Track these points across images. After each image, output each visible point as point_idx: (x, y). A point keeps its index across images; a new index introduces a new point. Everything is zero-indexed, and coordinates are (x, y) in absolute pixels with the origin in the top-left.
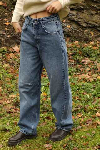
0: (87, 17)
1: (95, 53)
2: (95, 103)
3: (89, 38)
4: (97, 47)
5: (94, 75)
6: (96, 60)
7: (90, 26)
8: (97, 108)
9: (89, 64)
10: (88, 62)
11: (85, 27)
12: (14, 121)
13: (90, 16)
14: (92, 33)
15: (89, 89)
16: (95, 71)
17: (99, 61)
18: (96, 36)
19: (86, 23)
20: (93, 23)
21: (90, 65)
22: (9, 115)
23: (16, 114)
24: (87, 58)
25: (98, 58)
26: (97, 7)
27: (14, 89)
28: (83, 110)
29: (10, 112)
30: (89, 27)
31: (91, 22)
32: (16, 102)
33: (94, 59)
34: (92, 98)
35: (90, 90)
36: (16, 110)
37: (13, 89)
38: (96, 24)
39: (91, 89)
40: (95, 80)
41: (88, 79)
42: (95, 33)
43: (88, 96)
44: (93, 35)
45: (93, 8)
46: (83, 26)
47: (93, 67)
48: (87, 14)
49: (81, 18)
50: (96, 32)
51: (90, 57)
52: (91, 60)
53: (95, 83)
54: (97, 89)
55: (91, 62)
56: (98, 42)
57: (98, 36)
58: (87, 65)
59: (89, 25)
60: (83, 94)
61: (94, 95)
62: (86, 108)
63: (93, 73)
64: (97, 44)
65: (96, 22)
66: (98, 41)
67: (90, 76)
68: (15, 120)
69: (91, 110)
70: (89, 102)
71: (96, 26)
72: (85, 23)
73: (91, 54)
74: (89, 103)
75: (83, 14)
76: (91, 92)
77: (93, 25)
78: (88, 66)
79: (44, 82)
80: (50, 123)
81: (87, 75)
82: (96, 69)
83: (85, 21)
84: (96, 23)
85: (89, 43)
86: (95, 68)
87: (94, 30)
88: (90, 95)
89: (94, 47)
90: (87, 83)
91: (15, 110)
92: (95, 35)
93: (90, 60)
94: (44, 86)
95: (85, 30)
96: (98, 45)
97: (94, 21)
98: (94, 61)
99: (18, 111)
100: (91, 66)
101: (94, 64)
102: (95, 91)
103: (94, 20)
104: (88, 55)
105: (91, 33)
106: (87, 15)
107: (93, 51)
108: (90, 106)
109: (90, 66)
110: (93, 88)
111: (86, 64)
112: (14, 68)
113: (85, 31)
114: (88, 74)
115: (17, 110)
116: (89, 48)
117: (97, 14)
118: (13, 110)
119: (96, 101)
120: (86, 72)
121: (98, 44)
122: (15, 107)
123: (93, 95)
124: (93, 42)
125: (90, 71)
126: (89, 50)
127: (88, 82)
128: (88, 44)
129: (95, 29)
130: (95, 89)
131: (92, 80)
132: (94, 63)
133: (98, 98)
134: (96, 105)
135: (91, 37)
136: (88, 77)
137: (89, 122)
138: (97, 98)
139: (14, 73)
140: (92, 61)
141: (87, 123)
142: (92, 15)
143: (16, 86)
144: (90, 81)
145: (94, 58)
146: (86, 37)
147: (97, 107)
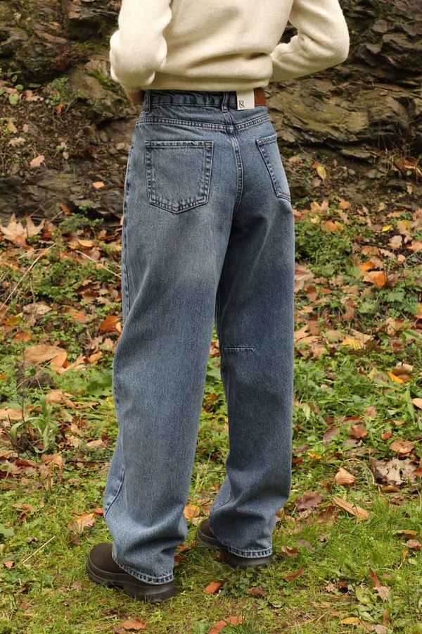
0: (299, 107)
1: (333, 246)
2: (334, 437)
3: (308, 188)
4: (342, 222)
5: (331, 334)
6: (336, 273)
7: (312, 139)
8: (339, 456)
9: (311, 290)
10: (305, 282)
11: (291, 145)
12: (18, 506)
13: (309, 100)
14: (321, 169)
15: (311, 383)
16: (333, 316)
17: (346, 278)
18: (337, 181)
19: (295, 128)
20: (323, 129)
21: (315, 295)
23: (24, 481)
24: (302, 268)
25: (347, 267)
27: (12, 389)
30: (308, 145)
31: (313, 126)
32: (19, 435)
33: (329, 270)
34: (321, 420)
35: (312, 389)
36: (22, 465)
37: (7, 389)
38: (336, 134)
39: (319, 384)
40: (332, 354)
41: (307, 348)
42: (333, 167)
43: (307, 412)
44: (323, 176)
46: (283, 140)
47: (324, 301)
48: (296, 94)
49: (274, 110)
50: (335, 163)
51: (312, 261)
52: (318, 275)
53: (334, 363)
54: (342, 384)
55: (317, 281)
56: (344, 204)
57: (344, 180)
58: (300, 292)
59: (307, 137)
61: (331, 408)
62: (299, 455)
63: (324, 325)
64: (340, 212)
65: (336, 125)
66: (346, 198)
67: (313, 338)
68: (22, 500)
69: (316, 463)
70: (310, 434)
71: (336, 142)
72: (291, 130)
73: (315, 249)
74: (309, 439)
75: (284, 93)
76: (316, 398)
77: (326, 134)
78: (305, 298)
81: (301, 333)
82: (336, 309)
83: (289, 120)
84: (336, 129)
85: (309, 208)
86: (333, 305)
87: (326, 154)
88: (312, 409)
89: (330, 223)
90: (302, 364)
91: (18, 465)
92: (332, 175)
93: (312, 275)
95: (293, 155)
96: (344, 216)
97: (326, 122)
98: (328, 277)
99: (30, 471)
100: (318, 298)
101: (329, 288)
102: (331, 392)
103: (328, 116)
104: (305, 256)
105: (315, 169)
106: (300, 99)
107: (324, 237)
108: (315, 449)
109: (312, 297)
110: (327, 383)
112: (8, 308)
113: (293, 159)
114: (305, 328)
115: (29, 465)
116: (310, 226)
117: (336, 93)
118: (12, 468)
119: (338, 431)
120: (298, 321)
121: (345, 211)
122: (16, 455)
123: (326, 409)
124: (325, 204)
125: (312, 317)
126: (310, 233)
127: (306, 360)
128: (305, 211)
129: (333, 150)
130: (332, 386)
131: (320, 351)
132: (329, 286)
133: (344, 417)
134: (339, 443)
135: (317, 183)
136: (308, 341)
137: (308, 505)
138: (339, 419)
139: (9, 329)
140: (322, 280)
141: (302, 507)
142: (319, 96)
143: (19, 376)
144: (312, 354)
145: (328, 266)
146: (297, 185)
147: (340, 451)
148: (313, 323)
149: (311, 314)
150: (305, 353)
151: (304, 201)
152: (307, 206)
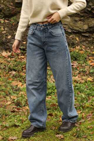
2: (90, 101)
3: (75, 43)
5: (84, 77)
6: (83, 63)
7: (75, 31)
8: (93, 106)
9: (78, 67)
10: (76, 65)
11: (70, 33)
13: (74, 22)
14: (77, 39)
16: (84, 73)
17: (86, 64)
18: (81, 41)
19: (71, 29)
20: (77, 29)
21: (79, 68)
22: (13, 114)
23: (20, 113)
24: (75, 62)
25: (86, 62)
26: (81, 14)
28: (81, 108)
29: (14, 112)
30: (74, 33)
31: (75, 28)
32: (17, 102)
33: (82, 62)
34: (87, 97)
35: (84, 90)
38: (81, 30)
40: (86, 82)
41: (79, 81)
42: (80, 38)
43: (83, 96)
44: (78, 40)
45: (77, 15)
46: (68, 32)
47: (81, 70)
48: (71, 21)
49: (66, 24)
50: (81, 37)
53: (87, 84)
54: (90, 89)
55: (79, 65)
56: (83, 47)
57: (83, 41)
59: (74, 31)
60: (78, 94)
62: (83, 106)
63: (82, 75)
64: (83, 49)
66: (84, 45)
67: (80, 78)
68: (21, 117)
69: (88, 107)
70: (85, 101)
71: (81, 32)
73: (78, 57)
76: (85, 92)
78: (77, 69)
80: (54, 119)
81: (77, 77)
83: (69, 27)
84: (80, 29)
86: (84, 71)
87: (78, 35)
89: (81, 51)
90: (79, 85)
91: (17, 109)
92: (80, 40)
95: (70, 35)
96: (84, 50)
97: (78, 27)
98: (82, 64)
99: (20, 110)
100: (80, 69)
102: (88, 91)
103: (79, 26)
104: (76, 60)
107: (80, 55)
108: (87, 104)
109: (78, 69)
110: (86, 89)
111: (74, 67)
113: (70, 36)
114: (78, 76)
115: (20, 109)
116: (76, 52)
117: (80, 20)
118: (16, 110)
120: (76, 74)
121: (84, 48)
122: (16, 107)
124: (79, 47)
125: (79, 73)
126: (77, 54)
128: (74, 49)
129: (80, 34)
131: (83, 81)
132: (82, 66)
133: (92, 97)
134: (92, 103)
135: (77, 42)
137: (90, 117)
138: (91, 97)
140: (80, 65)
141: (88, 117)
142: (76, 21)
144: (81, 82)
146: (72, 42)
152: (75, 47)
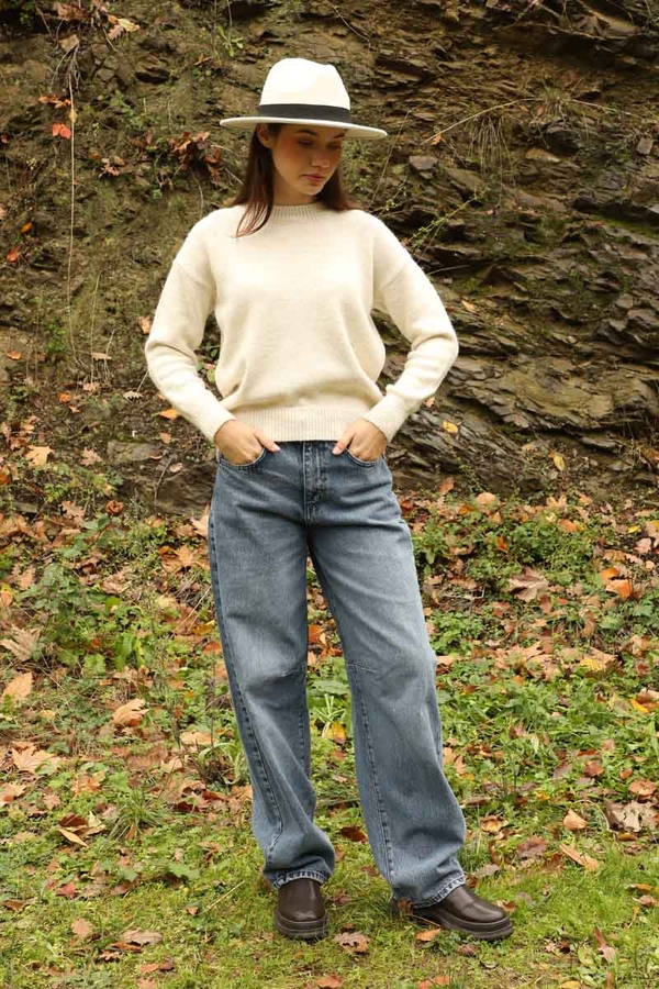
0: (534, 389)
1: (571, 549)
2: (566, 774)
3: (543, 480)
4: (581, 521)
5: (567, 653)
6: (574, 581)
7: (549, 425)
8: (570, 797)
9: (545, 599)
10: (538, 591)
11: (525, 432)
12: (205, 844)
13: (546, 381)
14: (558, 459)
15: (541, 710)
16: (570, 631)
17: (587, 586)
18: (577, 473)
19: (529, 412)
20: (561, 413)
21: (549, 606)
22: (179, 819)
23: (212, 817)
24: (534, 573)
25: (587, 574)
26: (578, 345)
27: (199, 709)
28: (506, 805)
29: (183, 808)
30: (544, 431)
31: (550, 410)
32: (207, 764)
33: (566, 575)
34: (552, 753)
35: (542, 717)
36: (209, 798)
37: (195, 709)
38: (576, 420)
39: (551, 712)
40: (567, 675)
41: (539, 668)
42: (572, 457)
43: (536, 744)
44: (561, 468)
45: (561, 348)
46: (515, 426)
47: (560, 613)
48: (531, 374)
49: (505, 391)
50: (575, 452)
51: (547, 566)
52: (553, 583)
53: (568, 687)
54: (576, 712)
55: (552, 589)
56: (585, 500)
57: (585, 472)
58: (532, 602)
59: (542, 422)
60: (513, 736)
61: (563, 739)
62: (525, 794)
63: (559, 641)
64: (580, 509)
65: (576, 410)
66: (587, 494)
67: (546, 656)
68: (210, 838)
69: (543, 805)
70: (538, 771)
71: (576, 428)
72: (524, 413)
73: (550, 552)
74: (537, 775)
75: (516, 373)
76: (546, 727)
77: (563, 420)
78: (537, 609)
79: (335, 677)
80: (361, 854)
81: (533, 650)
82: (574, 623)
83: (522, 403)
84: (576, 413)
85: (545, 505)
86: (570, 619)
87: (565, 442)
88: (542, 740)
89: (568, 522)
90: (532, 687)
91: (206, 798)
92: (571, 466)
93: (546, 583)
94: (336, 696)
95: (526, 442)
96: (585, 514)
97: (564, 405)
98: (565, 585)
99: (218, 805)
100: (553, 610)
101: (566, 598)
102: (564, 721)
103: (567, 399)
104: (538, 561)
105: (552, 459)
106: (534, 379)
107: (560, 538)
108: (544, 787)
109: (546, 608)
110: (560, 711)
111: (528, 599)
112: (199, 614)
113: (526, 447)
114: (537, 644)
115: (217, 798)
116: (542, 524)
117: (577, 373)
118: (198, 801)
119: (570, 767)
120: (530, 636)
121: (586, 508)
122: (203, 786)
123: (557, 741)
124: (563, 500)
125: (545, 631)
126: (544, 533)
127: (537, 683)
128: (539, 508)
129: (572, 438)
130: (565, 714)
131: (553, 672)
132: (566, 596)
133: (578, 751)
134: (571, 782)
135: (554, 475)
136: (539, 660)
137: (533, 852)
138: (573, 754)
139: (199, 639)
140: (559, 588)
141: (524, 855)
142: (556, 376)
143: (208, 694)
144: (543, 676)
145: (566, 571)
146: (531, 477)
147: (572, 791)
148: (547, 639)
149: (544, 629)
150: (537, 675)
151: (539, 495)
152: (542, 502)
